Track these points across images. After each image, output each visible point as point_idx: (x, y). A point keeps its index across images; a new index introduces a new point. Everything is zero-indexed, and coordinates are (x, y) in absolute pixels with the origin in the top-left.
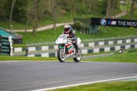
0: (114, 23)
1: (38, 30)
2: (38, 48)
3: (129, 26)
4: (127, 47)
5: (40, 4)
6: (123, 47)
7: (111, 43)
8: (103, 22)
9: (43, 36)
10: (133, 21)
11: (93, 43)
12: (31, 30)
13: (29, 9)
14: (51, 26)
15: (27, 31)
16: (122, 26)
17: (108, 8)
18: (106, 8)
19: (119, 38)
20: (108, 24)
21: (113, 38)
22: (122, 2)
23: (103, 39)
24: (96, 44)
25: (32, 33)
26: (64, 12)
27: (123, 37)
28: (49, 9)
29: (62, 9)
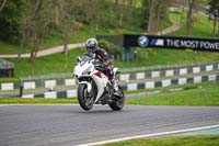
0: (160, 42)
1: (39, 54)
2: (39, 84)
3: (184, 48)
4: (182, 81)
5: (41, 12)
6: (175, 82)
7: (155, 74)
8: (143, 40)
9: (47, 64)
10: (191, 39)
11: (128, 75)
12: (28, 55)
13: (25, 20)
14: (60, 49)
15: (22, 56)
16: (173, 47)
17: (151, 18)
18: (148, 19)
19: (168, 66)
20: (151, 45)
21: (159, 67)
22: (172, 9)
23: (144, 68)
24: (133, 77)
25: (29, 60)
26: (81, 25)
27: (176, 66)
28: (57, 22)
29: (77, 20)
